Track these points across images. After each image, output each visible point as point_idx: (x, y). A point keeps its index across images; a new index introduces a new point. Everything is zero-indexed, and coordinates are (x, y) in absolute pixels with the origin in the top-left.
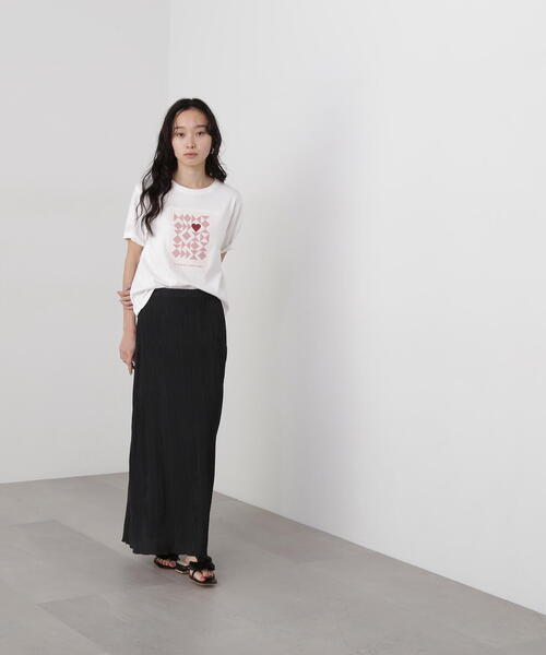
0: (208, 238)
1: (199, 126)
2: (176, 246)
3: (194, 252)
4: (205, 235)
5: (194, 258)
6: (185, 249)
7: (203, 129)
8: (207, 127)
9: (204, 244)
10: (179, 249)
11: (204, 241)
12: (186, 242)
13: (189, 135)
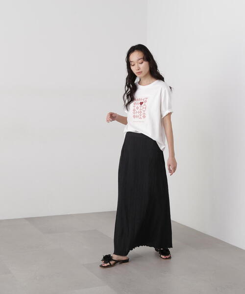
0: (145, 108)
1: (140, 59)
2: (134, 113)
3: (141, 115)
4: (144, 107)
5: (141, 118)
6: (137, 114)
7: (142, 60)
8: (143, 58)
9: (144, 111)
10: (135, 114)
11: (144, 109)
12: (137, 111)
13: (136, 64)
